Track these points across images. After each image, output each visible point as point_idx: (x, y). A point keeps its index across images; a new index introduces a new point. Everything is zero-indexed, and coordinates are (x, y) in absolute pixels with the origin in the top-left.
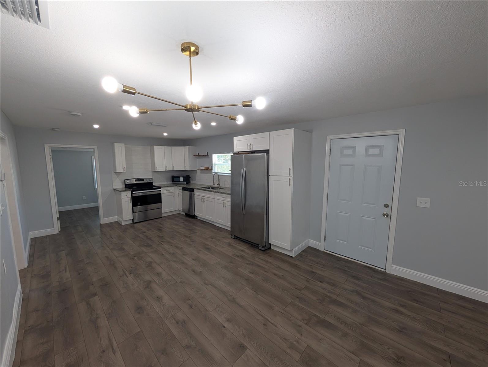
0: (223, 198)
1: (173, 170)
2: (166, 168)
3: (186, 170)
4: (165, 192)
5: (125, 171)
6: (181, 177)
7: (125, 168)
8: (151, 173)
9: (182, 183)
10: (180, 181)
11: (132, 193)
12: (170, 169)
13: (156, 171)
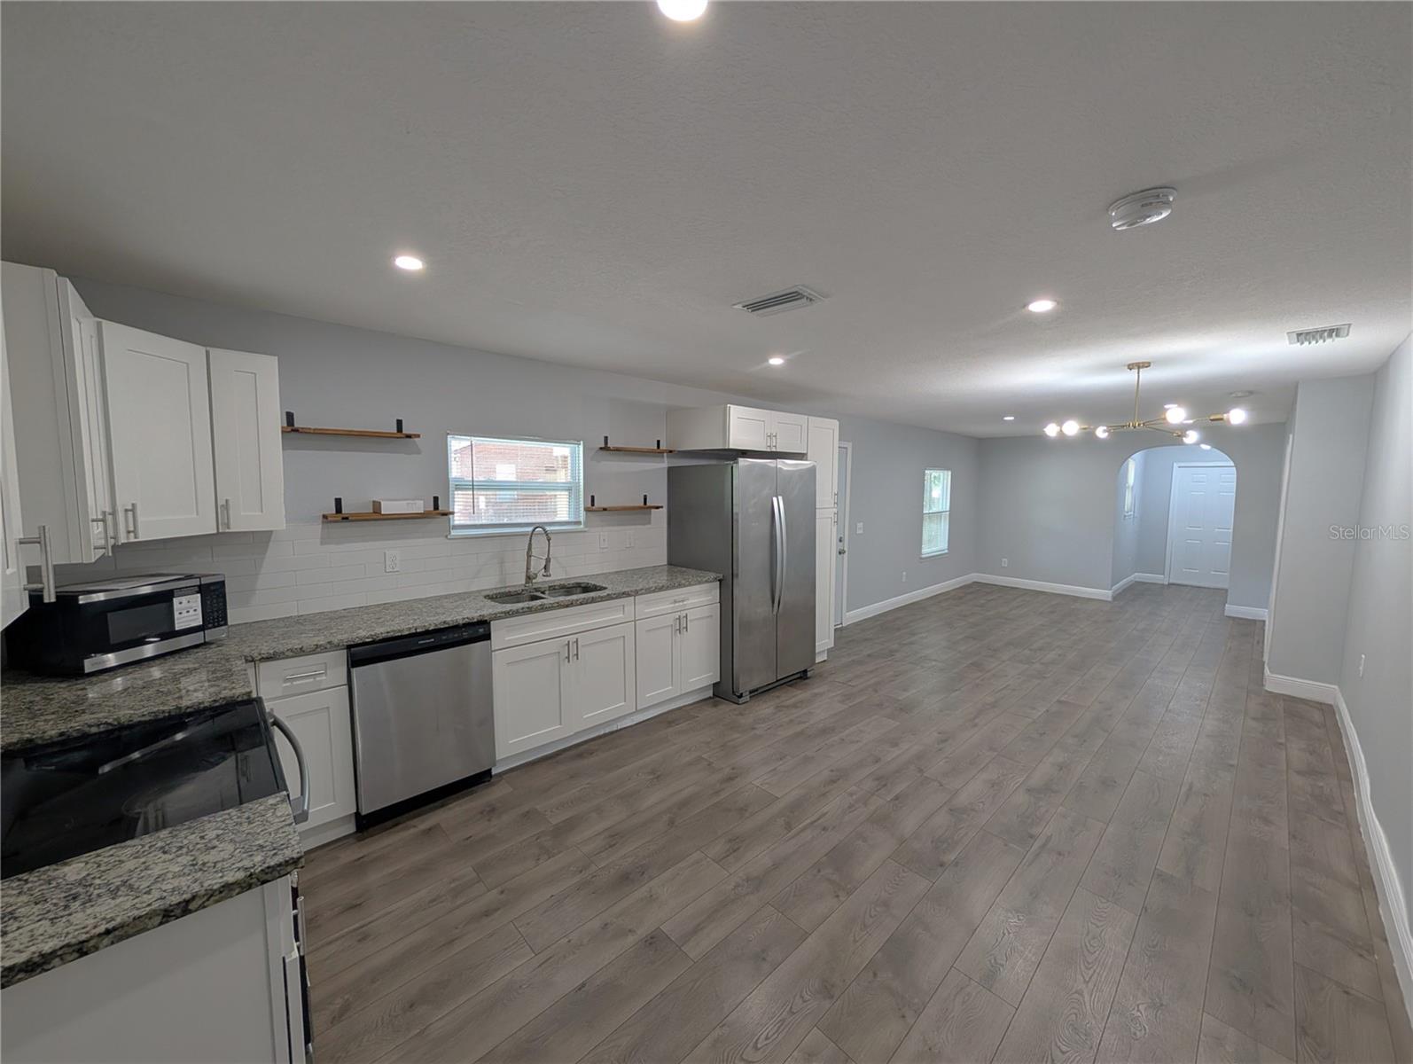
3: (231, 530)
6: (185, 591)
9: (199, 638)
10: (178, 627)
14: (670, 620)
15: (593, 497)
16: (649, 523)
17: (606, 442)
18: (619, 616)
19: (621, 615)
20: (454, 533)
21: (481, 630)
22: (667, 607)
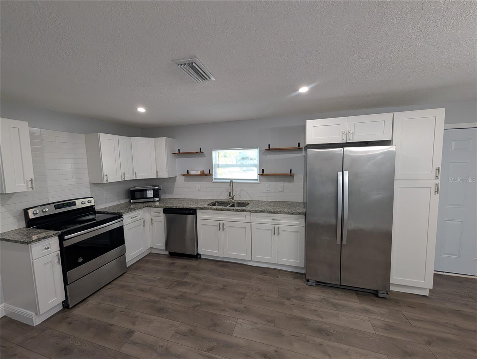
0: (273, 221)
1: (135, 179)
2: (123, 175)
3: (159, 177)
4: (130, 220)
5: (32, 188)
6: (150, 190)
7: (31, 180)
8: (89, 186)
9: (152, 200)
10: (148, 197)
11: (61, 240)
12: (129, 177)
13: (105, 182)
14: (271, 227)
15: (263, 170)
16: (293, 182)
17: (269, 147)
18: (243, 219)
19: (245, 219)
20: (214, 180)
21: (191, 212)
22: (269, 221)
